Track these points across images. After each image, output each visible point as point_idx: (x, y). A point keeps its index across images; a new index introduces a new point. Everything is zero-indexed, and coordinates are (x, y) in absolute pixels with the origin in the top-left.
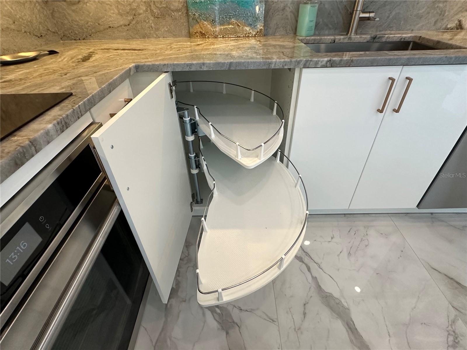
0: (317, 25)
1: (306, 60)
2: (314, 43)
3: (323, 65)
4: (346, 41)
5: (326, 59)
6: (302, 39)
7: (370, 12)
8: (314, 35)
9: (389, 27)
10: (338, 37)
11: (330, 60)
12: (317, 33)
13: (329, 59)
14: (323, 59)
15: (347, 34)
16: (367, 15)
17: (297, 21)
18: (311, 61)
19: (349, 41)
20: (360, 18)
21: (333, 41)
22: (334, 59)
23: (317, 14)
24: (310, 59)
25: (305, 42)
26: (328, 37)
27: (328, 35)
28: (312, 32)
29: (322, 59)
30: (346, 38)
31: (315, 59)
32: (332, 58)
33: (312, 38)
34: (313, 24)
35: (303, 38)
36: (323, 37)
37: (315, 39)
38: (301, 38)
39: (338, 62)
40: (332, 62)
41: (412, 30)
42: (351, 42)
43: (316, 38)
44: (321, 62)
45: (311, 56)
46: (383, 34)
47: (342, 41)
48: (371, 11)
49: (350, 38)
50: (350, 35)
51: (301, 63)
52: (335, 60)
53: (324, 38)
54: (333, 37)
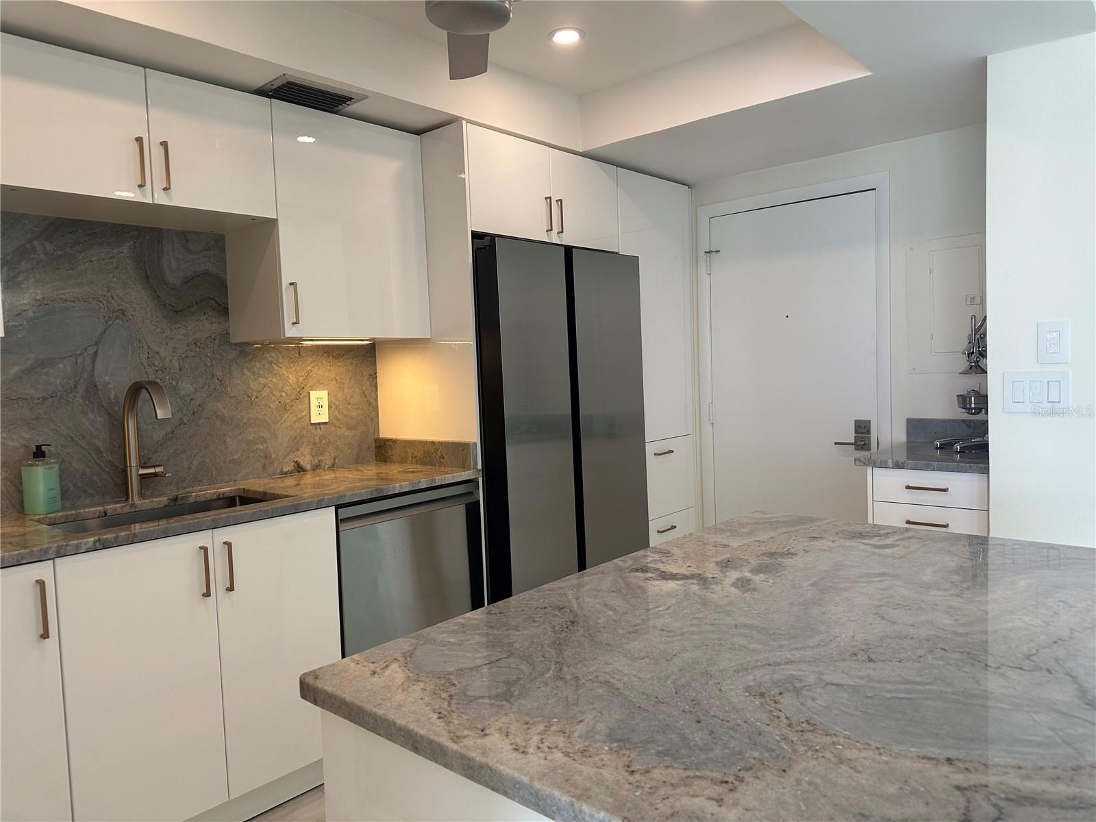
0: (64, 493)
1: (58, 546)
2: (65, 523)
3: (90, 548)
4: (127, 510)
5: (92, 539)
6: (39, 519)
7: (154, 467)
8: (63, 509)
9: (196, 481)
10: (109, 507)
11: (99, 540)
12: (68, 505)
13: (97, 538)
14: (87, 540)
15: (127, 500)
16: (152, 471)
17: (21, 492)
18: (67, 545)
19: (133, 510)
20: (140, 475)
21: (104, 514)
22: (105, 537)
23: (60, 477)
24: (65, 544)
25: (47, 523)
26: (92, 509)
27: (92, 506)
28: (58, 505)
29: (85, 540)
30: (126, 506)
31: (73, 542)
32: (101, 537)
33: (61, 514)
34: (57, 493)
35: (41, 517)
36: (82, 511)
37: (66, 515)
38: (37, 517)
39: (113, 541)
40: (102, 542)
41: (235, 481)
42: (137, 510)
43: (68, 513)
44: (86, 544)
45: (65, 539)
46: (189, 493)
47: (119, 511)
48: (157, 464)
49: (133, 505)
50: (132, 500)
51: (51, 552)
52: (107, 538)
53: (84, 512)
54: (100, 508)
